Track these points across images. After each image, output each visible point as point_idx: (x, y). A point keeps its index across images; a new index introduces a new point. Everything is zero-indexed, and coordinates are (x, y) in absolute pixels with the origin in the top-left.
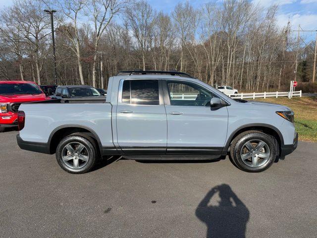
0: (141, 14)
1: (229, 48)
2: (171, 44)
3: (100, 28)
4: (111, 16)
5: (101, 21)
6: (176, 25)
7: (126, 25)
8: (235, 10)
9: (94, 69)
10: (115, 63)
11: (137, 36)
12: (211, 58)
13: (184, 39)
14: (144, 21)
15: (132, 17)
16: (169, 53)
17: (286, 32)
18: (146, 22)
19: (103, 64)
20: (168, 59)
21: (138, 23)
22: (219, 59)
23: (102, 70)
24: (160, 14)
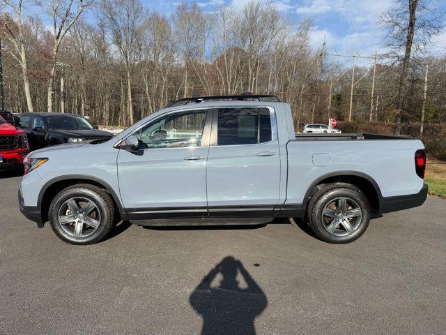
0: (125, 12)
1: (250, 71)
2: (170, 58)
3: (61, 27)
4: (79, 11)
5: (63, 16)
6: (177, 33)
7: (102, 26)
8: (258, 21)
9: (50, 88)
10: (83, 80)
11: (119, 43)
12: (226, 83)
13: (189, 54)
14: (131, 23)
15: (111, 15)
16: (168, 72)
17: (321, 55)
18: (133, 24)
19: (65, 81)
20: (165, 80)
21: (121, 24)
22: (237, 86)
23: (62, 90)
24: (154, 14)
